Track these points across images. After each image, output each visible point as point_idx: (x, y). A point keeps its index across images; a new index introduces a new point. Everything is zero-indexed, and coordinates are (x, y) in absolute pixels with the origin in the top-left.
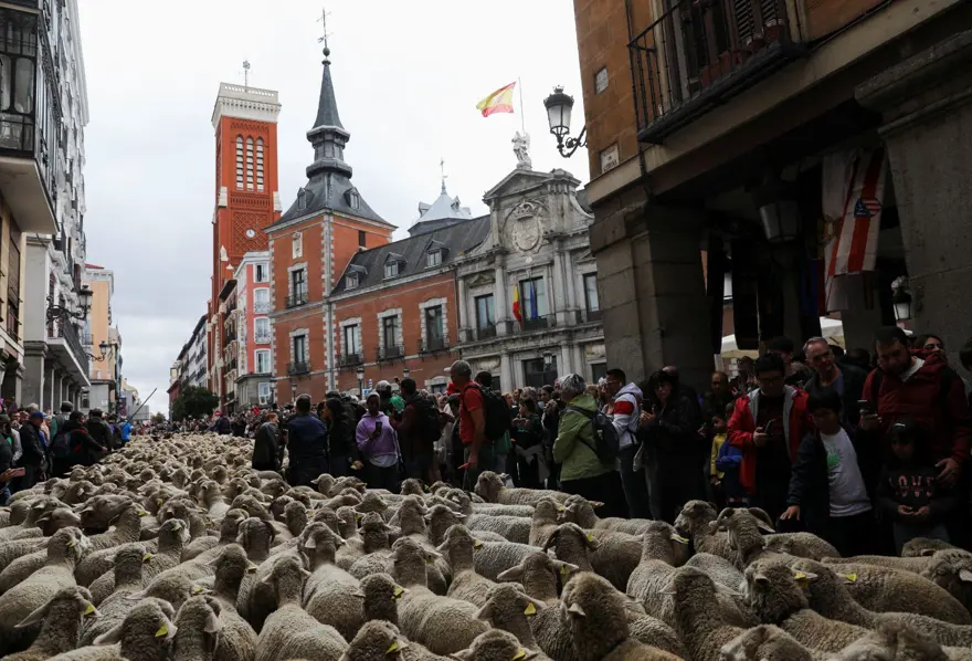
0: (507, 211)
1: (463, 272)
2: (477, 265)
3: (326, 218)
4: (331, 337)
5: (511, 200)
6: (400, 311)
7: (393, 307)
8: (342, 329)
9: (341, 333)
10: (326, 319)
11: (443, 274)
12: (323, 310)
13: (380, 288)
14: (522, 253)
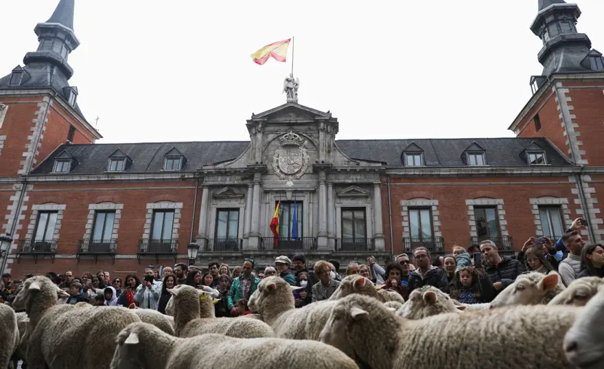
0: (271, 137)
1: (210, 181)
2: (228, 179)
3: (46, 99)
4: (15, 219)
5: (276, 128)
6: (121, 206)
7: (113, 201)
8: (35, 213)
9: (33, 217)
10: (15, 198)
11: (183, 179)
12: (14, 188)
13: (101, 179)
14: (283, 176)
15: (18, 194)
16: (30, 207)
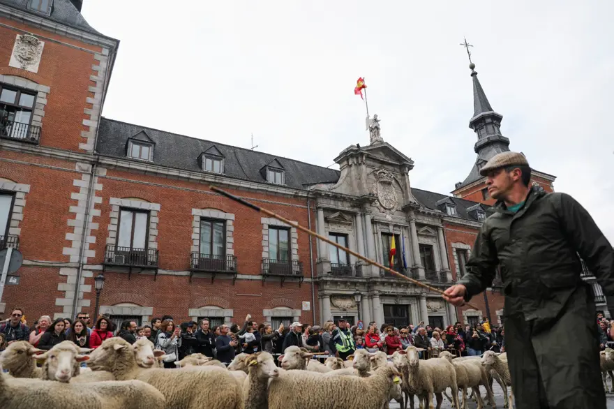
0: (369, 170)
2: (339, 204)
5: (373, 163)
7: (221, 209)
8: (115, 208)
9: (114, 214)
10: (82, 183)
11: (296, 196)
12: (77, 169)
13: (206, 179)
14: (382, 209)
15: (86, 178)
16: (106, 199)
